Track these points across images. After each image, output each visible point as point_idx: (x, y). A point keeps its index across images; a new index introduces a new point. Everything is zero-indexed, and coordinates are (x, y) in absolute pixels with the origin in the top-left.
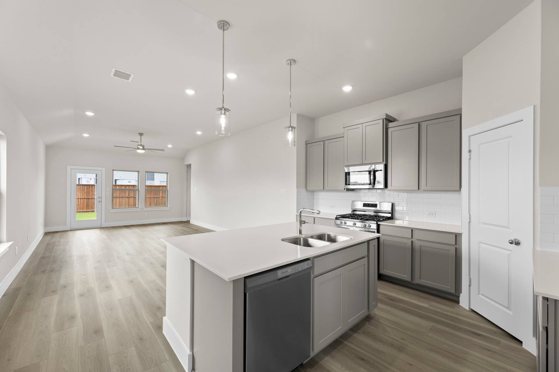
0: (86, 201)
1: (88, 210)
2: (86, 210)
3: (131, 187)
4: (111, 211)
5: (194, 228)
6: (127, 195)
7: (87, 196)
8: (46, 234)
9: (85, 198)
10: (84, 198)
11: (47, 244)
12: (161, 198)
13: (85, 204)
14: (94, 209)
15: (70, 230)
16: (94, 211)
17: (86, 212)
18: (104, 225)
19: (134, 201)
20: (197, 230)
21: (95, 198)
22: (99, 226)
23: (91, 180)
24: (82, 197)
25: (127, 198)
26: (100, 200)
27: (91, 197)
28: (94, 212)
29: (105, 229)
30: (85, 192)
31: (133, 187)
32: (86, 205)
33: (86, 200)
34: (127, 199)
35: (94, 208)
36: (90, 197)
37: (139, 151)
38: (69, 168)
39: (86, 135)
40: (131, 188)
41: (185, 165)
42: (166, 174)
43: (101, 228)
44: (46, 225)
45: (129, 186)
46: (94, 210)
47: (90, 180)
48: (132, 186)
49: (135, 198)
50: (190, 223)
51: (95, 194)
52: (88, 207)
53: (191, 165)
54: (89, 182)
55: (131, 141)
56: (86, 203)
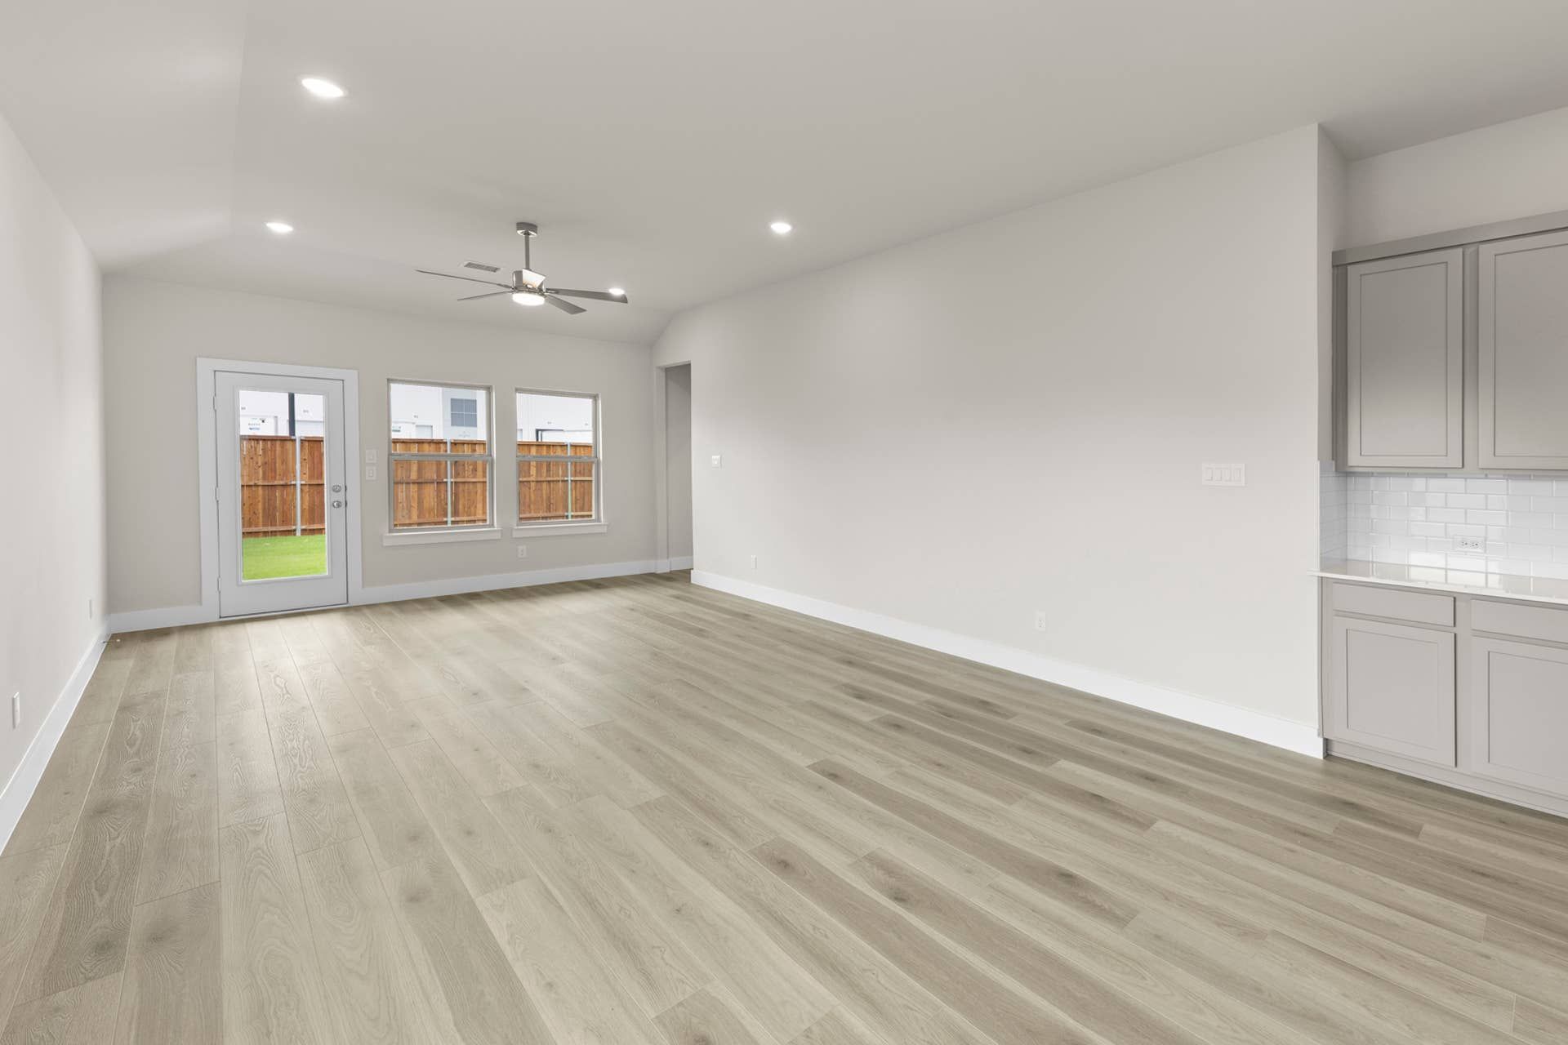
0: (264, 495)
1: (274, 529)
2: (265, 529)
3: (426, 446)
4: (386, 543)
5: (726, 606)
6: (414, 476)
7: (264, 478)
8: (117, 642)
9: (260, 483)
10: (256, 485)
11: (123, 709)
12: (533, 484)
13: (260, 506)
14: (295, 524)
15: (217, 619)
16: (295, 530)
17: (266, 533)
18: (360, 595)
19: (438, 496)
20: (746, 615)
21: (295, 485)
22: (338, 598)
23: (263, 421)
24: (250, 480)
25: (416, 486)
26: (340, 497)
27: (281, 483)
28: (295, 535)
29: (366, 611)
30: (257, 463)
31: (433, 446)
32: (264, 509)
33: (264, 491)
34: (414, 488)
35: (295, 521)
36: (276, 483)
37: (523, 299)
38: (205, 366)
39: (280, 228)
40: (426, 453)
41: (659, 368)
42: (590, 401)
43: (348, 609)
44: (113, 601)
45: (420, 442)
46: (294, 527)
47: (261, 422)
48: (431, 442)
49: (442, 487)
50: (692, 582)
51: (294, 472)
52: (270, 518)
53: (690, 365)
54: (258, 429)
55: (469, 265)
56: (264, 504)
